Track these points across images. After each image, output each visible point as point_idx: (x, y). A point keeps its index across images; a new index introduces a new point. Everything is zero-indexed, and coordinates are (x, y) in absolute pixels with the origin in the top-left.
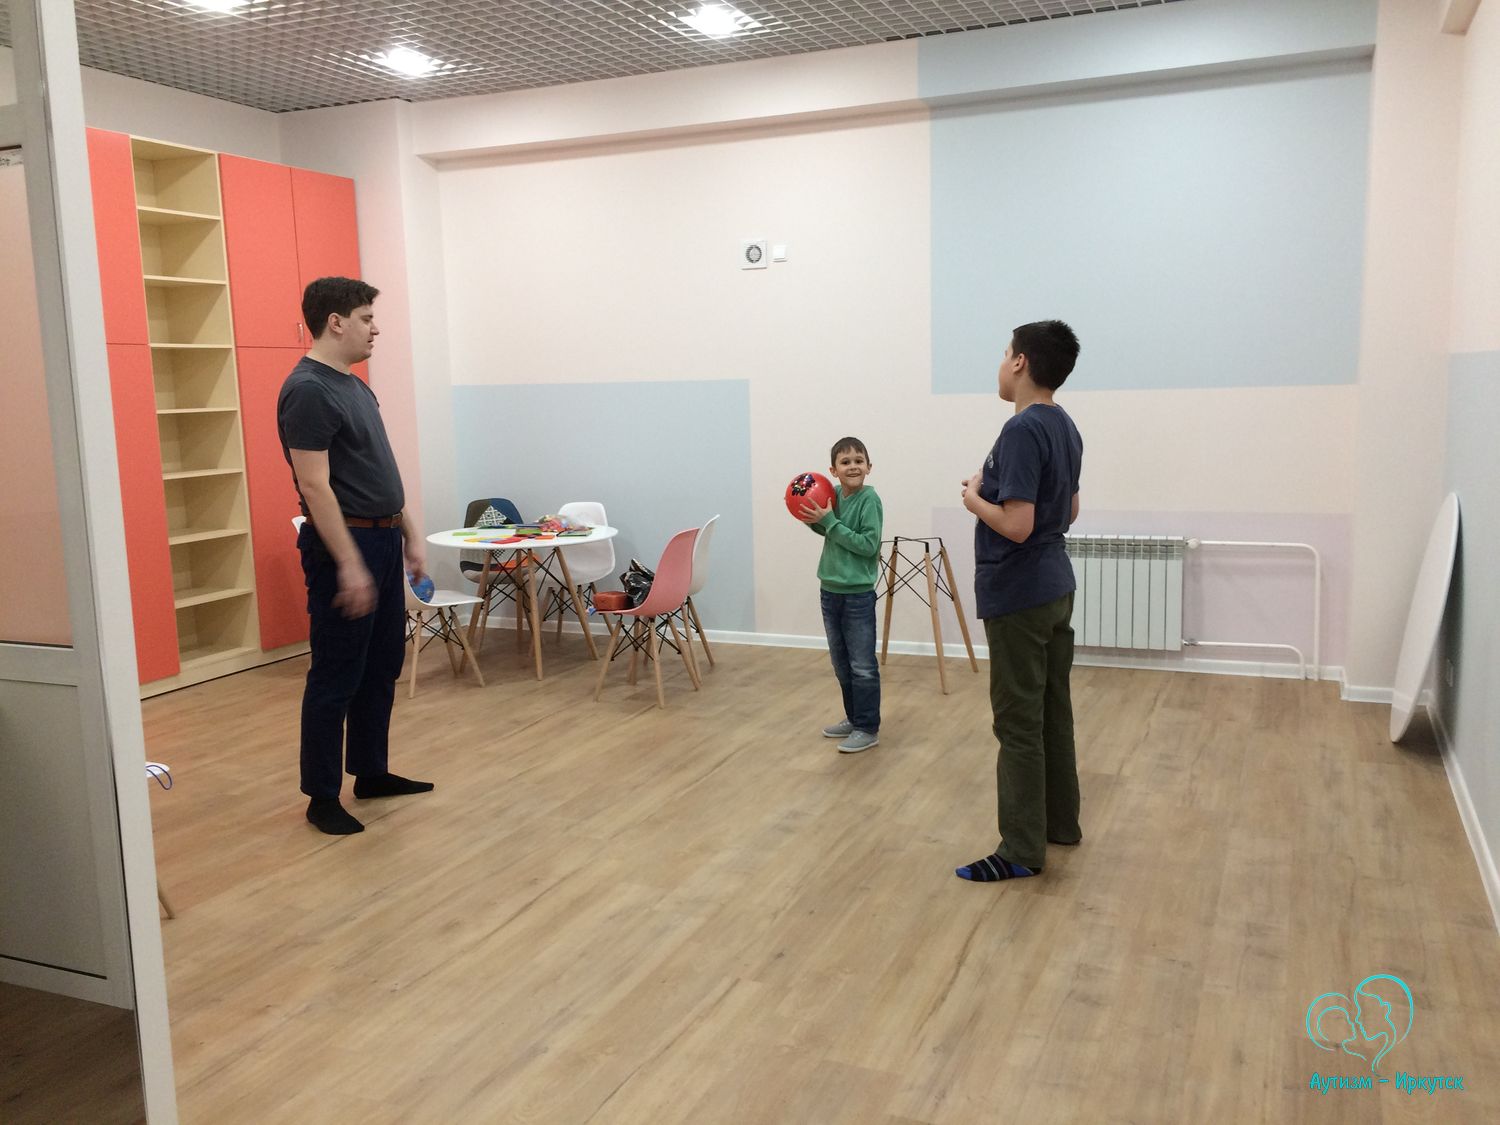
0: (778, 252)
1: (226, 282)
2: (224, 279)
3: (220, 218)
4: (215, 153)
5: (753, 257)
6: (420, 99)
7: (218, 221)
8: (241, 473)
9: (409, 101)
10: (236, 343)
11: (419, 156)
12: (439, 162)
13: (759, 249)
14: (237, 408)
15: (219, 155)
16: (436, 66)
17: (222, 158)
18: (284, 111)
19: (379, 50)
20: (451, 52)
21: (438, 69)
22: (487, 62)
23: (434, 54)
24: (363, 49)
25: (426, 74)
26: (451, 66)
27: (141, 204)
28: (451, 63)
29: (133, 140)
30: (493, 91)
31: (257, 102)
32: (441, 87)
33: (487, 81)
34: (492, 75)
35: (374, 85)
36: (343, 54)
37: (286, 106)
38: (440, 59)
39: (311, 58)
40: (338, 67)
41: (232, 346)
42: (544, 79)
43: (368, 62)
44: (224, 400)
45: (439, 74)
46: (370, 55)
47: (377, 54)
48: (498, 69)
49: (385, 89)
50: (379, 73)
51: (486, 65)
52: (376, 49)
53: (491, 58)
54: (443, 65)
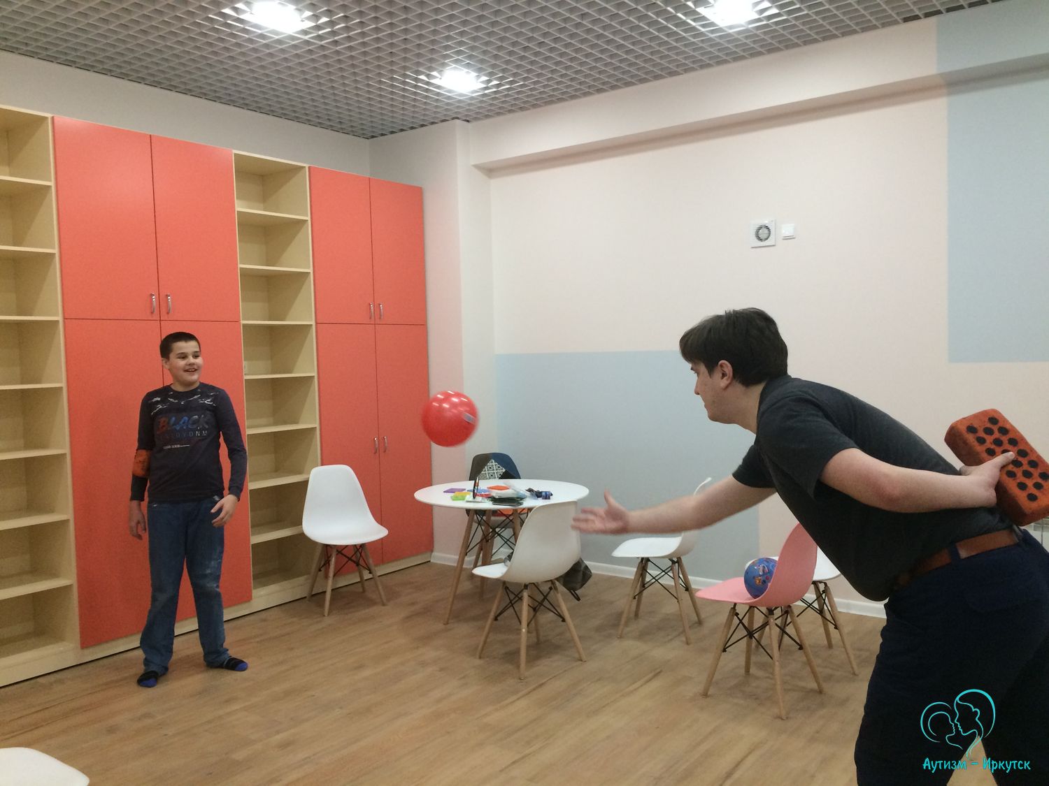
0: (787, 230)
1: (311, 270)
2: (309, 268)
3: (308, 218)
4: (306, 165)
5: (762, 236)
6: (476, 119)
7: (306, 221)
8: (316, 428)
9: (468, 121)
10: (316, 321)
11: (477, 167)
12: (491, 171)
13: (767, 227)
14: (315, 374)
15: (309, 167)
16: (483, 82)
17: (312, 170)
18: (373, 137)
19: (434, 69)
20: (494, 66)
21: (485, 86)
22: (526, 75)
23: (480, 70)
24: (421, 69)
25: (476, 92)
26: (495, 82)
27: (240, 207)
28: (496, 79)
29: (235, 154)
30: (534, 106)
31: (350, 129)
32: (491, 105)
33: (528, 96)
34: (531, 90)
35: (436, 107)
36: (405, 76)
37: (373, 132)
38: (485, 75)
39: (380, 82)
40: (404, 90)
41: (313, 323)
42: (576, 90)
43: (428, 83)
44: (306, 366)
45: (486, 92)
46: (428, 76)
47: (432, 73)
48: (535, 83)
49: (446, 110)
50: (438, 94)
51: (525, 79)
52: (431, 69)
53: (529, 71)
54: (489, 81)
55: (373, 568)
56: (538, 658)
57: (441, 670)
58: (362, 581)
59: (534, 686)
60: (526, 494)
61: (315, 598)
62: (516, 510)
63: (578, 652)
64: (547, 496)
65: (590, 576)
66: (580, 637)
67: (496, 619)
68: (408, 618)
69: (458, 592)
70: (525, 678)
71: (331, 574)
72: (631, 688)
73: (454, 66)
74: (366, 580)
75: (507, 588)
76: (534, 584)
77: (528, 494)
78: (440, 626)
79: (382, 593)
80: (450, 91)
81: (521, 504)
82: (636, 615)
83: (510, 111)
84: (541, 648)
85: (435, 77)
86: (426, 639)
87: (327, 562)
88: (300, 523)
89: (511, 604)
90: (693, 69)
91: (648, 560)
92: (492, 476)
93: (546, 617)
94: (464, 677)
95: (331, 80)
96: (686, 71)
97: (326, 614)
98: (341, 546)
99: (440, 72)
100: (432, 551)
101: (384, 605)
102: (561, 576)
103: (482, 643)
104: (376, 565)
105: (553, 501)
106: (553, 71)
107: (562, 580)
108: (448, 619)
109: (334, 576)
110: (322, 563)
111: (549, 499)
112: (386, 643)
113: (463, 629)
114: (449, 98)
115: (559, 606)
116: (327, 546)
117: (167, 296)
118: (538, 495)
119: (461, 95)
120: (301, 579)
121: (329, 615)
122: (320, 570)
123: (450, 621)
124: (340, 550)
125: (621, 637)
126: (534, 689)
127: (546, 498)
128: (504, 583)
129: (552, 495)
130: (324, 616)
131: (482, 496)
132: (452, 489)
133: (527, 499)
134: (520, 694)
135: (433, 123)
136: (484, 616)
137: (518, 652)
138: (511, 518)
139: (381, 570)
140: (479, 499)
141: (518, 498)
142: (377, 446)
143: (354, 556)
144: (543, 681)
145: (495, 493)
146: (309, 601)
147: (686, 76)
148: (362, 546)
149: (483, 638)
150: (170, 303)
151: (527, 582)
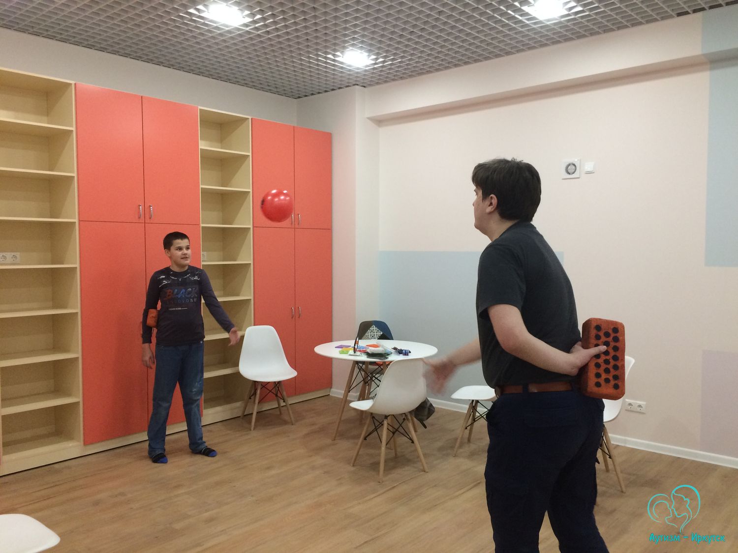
0: (589, 167)
1: (251, 190)
2: (249, 188)
3: (250, 154)
4: (250, 117)
5: (569, 171)
6: (370, 85)
7: (248, 156)
8: (251, 299)
9: (364, 87)
10: (253, 225)
11: (371, 119)
12: (380, 121)
13: (574, 165)
14: (251, 262)
15: (252, 119)
16: (373, 60)
17: (253, 120)
18: (299, 97)
19: (337, 51)
20: (379, 48)
21: (374, 62)
22: (402, 55)
23: (370, 51)
24: (328, 51)
25: (368, 66)
26: (381, 60)
27: (203, 145)
28: (382, 57)
29: (200, 110)
30: (411, 76)
31: (283, 92)
32: (380, 75)
33: (405, 69)
34: (407, 65)
35: (341, 77)
36: (318, 55)
37: (299, 94)
38: (374, 55)
39: (301, 60)
40: (318, 65)
41: (251, 226)
42: (439, 65)
43: (334, 60)
44: (245, 257)
45: (376, 66)
46: (334, 55)
47: (336, 53)
48: (410, 60)
49: (349, 79)
50: (342, 68)
51: (402, 57)
52: (335, 50)
53: (404, 52)
54: (377, 59)
55: (286, 397)
56: (394, 468)
57: (325, 473)
58: (279, 407)
59: (389, 488)
60: (392, 352)
61: (247, 417)
62: (385, 362)
63: (423, 465)
64: (406, 353)
65: (434, 411)
66: (425, 455)
67: (365, 439)
68: (308, 435)
69: (342, 419)
70: (383, 482)
71: (257, 401)
72: (457, 493)
73: (351, 48)
74: (282, 406)
75: (373, 417)
76: (393, 415)
77: (393, 351)
78: (329, 441)
79: (292, 416)
80: (349, 66)
81: (387, 358)
82: (469, 440)
83: (393, 80)
84: (397, 461)
85: (339, 56)
86: (318, 450)
87: (255, 393)
88: (237, 365)
89: (376, 429)
90: (523, 50)
91: (477, 401)
92: (373, 337)
93: (402, 440)
94: (340, 479)
95: (267, 59)
96: (518, 51)
97: (252, 428)
98: (265, 382)
99: (342, 53)
100: (331, 388)
101: (292, 425)
102: (413, 410)
103: (355, 455)
104: (289, 396)
105: (410, 357)
106: (422, 52)
107: (413, 413)
108: (335, 437)
109: (259, 403)
110: (252, 394)
111: (408, 355)
112: (291, 451)
113: (344, 445)
114: (350, 70)
115: (410, 432)
116: (255, 382)
117: (150, 206)
118: (400, 352)
119: (358, 69)
120: (238, 404)
121: (254, 429)
122: (250, 398)
123: (336, 439)
124: (264, 385)
125: (455, 456)
126: (388, 490)
127: (405, 355)
128: (372, 414)
129: (410, 352)
130: (251, 430)
131: (360, 351)
132: (341, 345)
133: (393, 355)
134: (378, 493)
135: (340, 88)
136: (357, 437)
137: (378, 463)
138: (382, 367)
139: (291, 400)
140: (358, 353)
141: (385, 354)
142: (294, 313)
143: (274, 389)
144: (396, 485)
145: (370, 350)
146: (242, 419)
147: (518, 55)
148: (279, 382)
149: (356, 452)
150: (152, 212)
151: (387, 414)
